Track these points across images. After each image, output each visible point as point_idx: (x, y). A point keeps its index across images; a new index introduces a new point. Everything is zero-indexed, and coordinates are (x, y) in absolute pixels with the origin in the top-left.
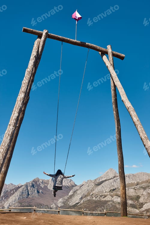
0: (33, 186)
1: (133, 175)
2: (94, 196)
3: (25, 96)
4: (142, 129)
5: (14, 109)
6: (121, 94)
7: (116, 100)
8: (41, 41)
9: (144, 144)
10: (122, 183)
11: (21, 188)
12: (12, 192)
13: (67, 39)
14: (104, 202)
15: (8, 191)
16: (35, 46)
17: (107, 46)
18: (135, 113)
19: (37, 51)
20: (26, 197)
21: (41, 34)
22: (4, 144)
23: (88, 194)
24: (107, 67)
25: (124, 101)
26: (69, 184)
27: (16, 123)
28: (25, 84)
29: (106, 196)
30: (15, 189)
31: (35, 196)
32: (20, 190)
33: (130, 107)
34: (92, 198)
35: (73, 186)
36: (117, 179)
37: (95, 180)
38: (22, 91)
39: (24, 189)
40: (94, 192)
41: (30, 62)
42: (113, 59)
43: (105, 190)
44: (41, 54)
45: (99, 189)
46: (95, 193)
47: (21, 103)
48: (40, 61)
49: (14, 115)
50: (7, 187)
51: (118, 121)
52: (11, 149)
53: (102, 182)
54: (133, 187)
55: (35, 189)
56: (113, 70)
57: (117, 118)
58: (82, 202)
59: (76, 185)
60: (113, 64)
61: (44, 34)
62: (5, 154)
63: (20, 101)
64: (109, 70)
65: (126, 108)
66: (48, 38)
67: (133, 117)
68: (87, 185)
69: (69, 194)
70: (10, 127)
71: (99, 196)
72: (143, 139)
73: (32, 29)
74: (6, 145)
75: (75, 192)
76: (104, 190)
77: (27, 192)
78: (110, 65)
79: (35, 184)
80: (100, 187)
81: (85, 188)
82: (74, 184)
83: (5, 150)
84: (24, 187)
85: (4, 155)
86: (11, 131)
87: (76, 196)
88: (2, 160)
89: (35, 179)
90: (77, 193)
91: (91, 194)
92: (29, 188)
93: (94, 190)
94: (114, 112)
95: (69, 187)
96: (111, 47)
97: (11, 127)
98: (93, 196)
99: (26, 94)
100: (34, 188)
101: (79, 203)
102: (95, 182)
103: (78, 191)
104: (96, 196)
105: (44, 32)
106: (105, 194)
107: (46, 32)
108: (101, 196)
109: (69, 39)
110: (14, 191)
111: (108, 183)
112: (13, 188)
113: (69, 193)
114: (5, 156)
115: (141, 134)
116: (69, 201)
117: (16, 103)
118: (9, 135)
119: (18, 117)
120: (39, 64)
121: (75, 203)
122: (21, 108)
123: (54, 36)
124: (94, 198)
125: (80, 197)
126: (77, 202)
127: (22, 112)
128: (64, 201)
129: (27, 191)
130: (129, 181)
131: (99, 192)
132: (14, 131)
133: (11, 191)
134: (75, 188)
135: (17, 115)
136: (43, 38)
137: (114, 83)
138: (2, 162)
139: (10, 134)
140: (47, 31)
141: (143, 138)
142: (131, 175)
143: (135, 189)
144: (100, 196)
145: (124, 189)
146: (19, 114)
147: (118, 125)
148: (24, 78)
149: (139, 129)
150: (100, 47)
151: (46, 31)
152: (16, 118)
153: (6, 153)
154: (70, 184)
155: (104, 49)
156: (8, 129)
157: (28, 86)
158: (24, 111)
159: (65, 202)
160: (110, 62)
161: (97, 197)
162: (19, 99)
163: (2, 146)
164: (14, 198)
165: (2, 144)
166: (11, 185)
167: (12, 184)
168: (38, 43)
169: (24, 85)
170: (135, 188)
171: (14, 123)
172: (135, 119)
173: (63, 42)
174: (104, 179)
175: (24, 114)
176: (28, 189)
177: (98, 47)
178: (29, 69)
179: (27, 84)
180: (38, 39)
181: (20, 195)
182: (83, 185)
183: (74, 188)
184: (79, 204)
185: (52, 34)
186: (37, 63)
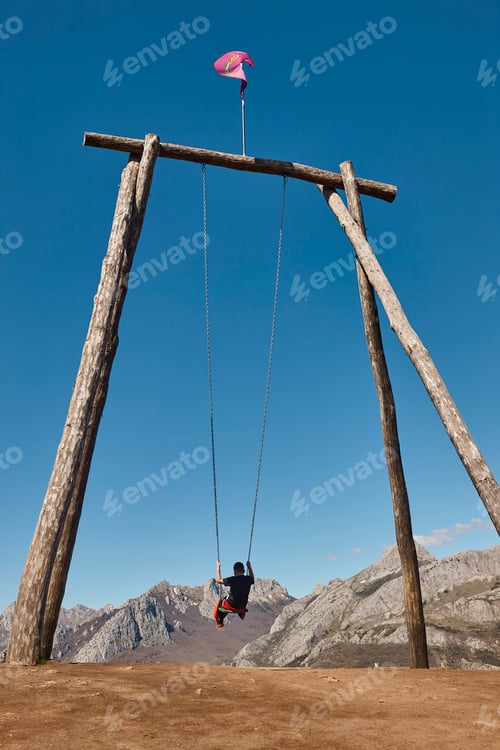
0: (151, 609)
1: (479, 553)
2: (355, 633)
3: (105, 339)
4: (453, 409)
5: (78, 379)
6: (388, 309)
7: (376, 327)
8: (141, 169)
9: (459, 455)
10: (408, 571)
11: (113, 619)
12: (85, 633)
13: (217, 156)
14: (389, 648)
15: (71, 630)
16: (125, 184)
17: (341, 165)
18: (431, 365)
19: (129, 200)
20: (131, 646)
21: (138, 148)
22: (57, 479)
23: (335, 626)
24: (344, 228)
25: (396, 329)
26: (270, 596)
27: (85, 420)
28: (102, 303)
29: (394, 630)
30: (93, 621)
31: (162, 641)
32: (111, 624)
33: (415, 346)
34: (349, 638)
35: (282, 603)
36: (427, 571)
37: (355, 579)
38: (95, 325)
39: (122, 621)
40: (353, 618)
41: (113, 235)
42: (359, 203)
43: (390, 610)
44: (143, 210)
45: (369, 607)
46: (358, 622)
47: (96, 359)
48: (140, 228)
49: (80, 397)
50: (69, 616)
51: (387, 390)
52: (76, 492)
53: (379, 583)
54: (482, 595)
55: (158, 618)
56: (362, 236)
57: (383, 381)
58: (315, 652)
59: (292, 599)
60: (362, 217)
61: (147, 148)
62: (62, 506)
63: (93, 354)
64: (349, 238)
65: (404, 349)
66: (161, 156)
67: (426, 376)
68: (327, 596)
69: (273, 630)
70: (69, 430)
71: (371, 632)
72: (455, 439)
73: (110, 137)
74: (65, 481)
75: (289, 621)
76: (385, 609)
77: (133, 631)
78: (352, 221)
79: (157, 603)
80: (372, 600)
81: (322, 607)
82: (287, 595)
83: (63, 496)
84: (121, 614)
85: (61, 508)
86: (74, 442)
87: (295, 633)
88: (57, 524)
89: (155, 587)
90: (296, 623)
91: (344, 624)
92: (139, 617)
93: (352, 612)
94: (374, 364)
95: (269, 608)
96: (352, 167)
97: (74, 431)
98: (352, 632)
99: (107, 332)
100: (155, 615)
101: (306, 656)
102: (355, 586)
103: (301, 620)
104: (362, 631)
105: (148, 142)
106: (390, 622)
107: (155, 142)
108: (377, 630)
109: (222, 154)
110: (92, 629)
111: (397, 587)
112: (88, 619)
113: (269, 626)
114: (64, 513)
115: (450, 425)
116: (271, 654)
117: (82, 362)
118: (68, 453)
119: (90, 401)
120: (139, 237)
121: (293, 659)
122: (95, 375)
123: (178, 150)
124: (355, 639)
125: (309, 636)
126: (299, 653)
127: (100, 384)
128: (258, 652)
129: (132, 626)
130: (468, 576)
131: (370, 617)
132: (81, 442)
133: (81, 629)
134: (289, 609)
135: (85, 395)
136: (145, 160)
137: (366, 276)
138: (56, 530)
139: (72, 449)
140: (155, 138)
141: (456, 435)
142: (472, 557)
143: (491, 602)
144: (375, 629)
145: (416, 588)
146: (93, 391)
147: (385, 403)
148: (100, 286)
149: (444, 412)
150: (320, 170)
151: (151, 137)
152: (84, 404)
153: (66, 505)
154: (274, 595)
155: (330, 175)
156: (65, 436)
157: (111, 309)
158: (106, 379)
159: (261, 655)
160: (350, 212)
161: (365, 633)
162: (89, 350)
163: (53, 484)
164: (93, 652)
165: (51, 479)
166: (81, 611)
167: (82, 607)
168: (132, 174)
169: (99, 308)
170: (491, 598)
171: (82, 419)
172: (432, 381)
173: (207, 165)
174: (382, 575)
175: (105, 389)
176: (137, 619)
177: (313, 171)
178: (111, 258)
179: (107, 305)
180: (131, 164)
181: (111, 642)
182: (314, 598)
183: (286, 608)
184: (307, 659)
185: (170, 145)
186: (135, 237)
